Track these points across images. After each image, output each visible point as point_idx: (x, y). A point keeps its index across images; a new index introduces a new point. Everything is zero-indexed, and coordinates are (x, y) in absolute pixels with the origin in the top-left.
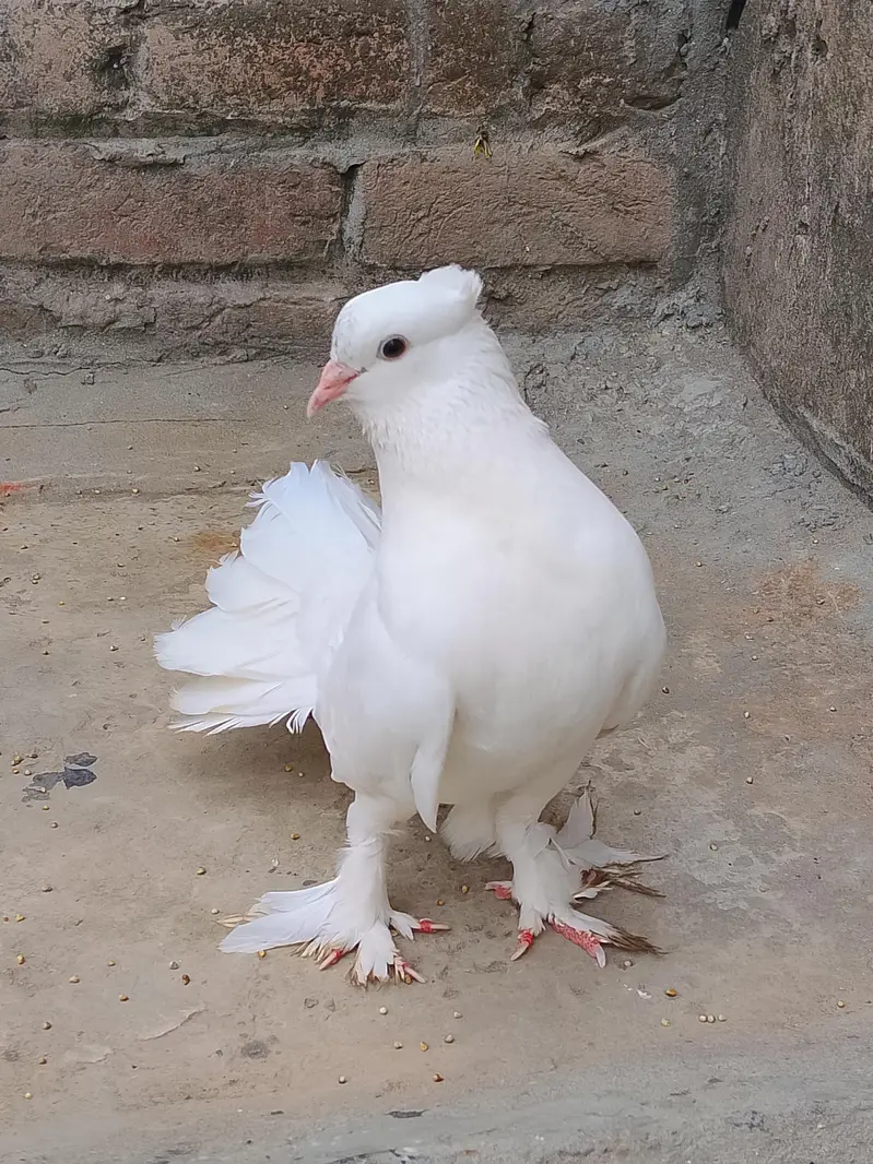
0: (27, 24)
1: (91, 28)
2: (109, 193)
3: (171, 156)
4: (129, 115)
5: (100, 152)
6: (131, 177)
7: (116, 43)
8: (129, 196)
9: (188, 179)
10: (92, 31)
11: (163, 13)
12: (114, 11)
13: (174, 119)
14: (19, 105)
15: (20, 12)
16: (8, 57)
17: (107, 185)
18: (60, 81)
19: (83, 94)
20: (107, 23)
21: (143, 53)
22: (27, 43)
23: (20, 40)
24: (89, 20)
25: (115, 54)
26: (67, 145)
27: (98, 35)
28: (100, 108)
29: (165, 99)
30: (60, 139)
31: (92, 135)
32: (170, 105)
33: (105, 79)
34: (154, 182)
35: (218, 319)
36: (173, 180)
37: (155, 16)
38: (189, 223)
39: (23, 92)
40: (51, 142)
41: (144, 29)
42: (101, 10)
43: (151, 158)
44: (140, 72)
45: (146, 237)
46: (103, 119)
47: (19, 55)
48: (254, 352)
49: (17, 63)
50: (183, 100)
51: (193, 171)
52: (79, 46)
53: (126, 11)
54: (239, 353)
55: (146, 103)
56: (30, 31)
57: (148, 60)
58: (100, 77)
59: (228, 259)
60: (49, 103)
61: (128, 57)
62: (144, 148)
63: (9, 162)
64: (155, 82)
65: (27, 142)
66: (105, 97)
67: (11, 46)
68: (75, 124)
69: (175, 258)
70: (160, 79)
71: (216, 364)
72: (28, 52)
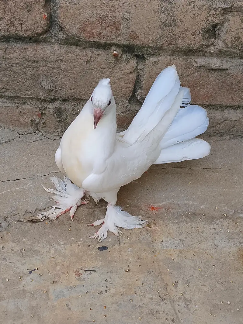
0: (182, 12)
1: (208, 15)
2: (195, 79)
3: (225, 66)
4: (212, 49)
5: (196, 63)
6: (206, 73)
7: (216, 22)
8: (203, 80)
9: (228, 75)
10: (208, 17)
11: (239, 11)
12: (220, 9)
13: (230, 52)
14: (171, 44)
15: (181, 7)
16: (171, 25)
17: (195, 75)
18: (189, 35)
19: (197, 41)
20: (216, 14)
21: (226, 26)
22: (181, 20)
23: (177, 19)
24: (208, 12)
25: (215, 26)
26: (184, 59)
27: (210, 19)
28: (202, 47)
29: (230, 45)
30: (181, 57)
31: (194, 55)
32: (231, 48)
33: (207, 35)
34: (215, 75)
35: (223, 124)
36: (222, 75)
37: (235, 12)
38: (223, 91)
39: (173, 39)
40: (177, 58)
41: (229, 16)
42: (215, 9)
43: (217, 68)
44: (222, 33)
45: (205, 95)
46: (201, 51)
47: (175, 24)
48: (233, 136)
49: (174, 28)
50: (237, 46)
51: (231, 72)
52: (202, 22)
53: (225, 9)
54: (228, 137)
55: (220, 45)
56: (182, 15)
57: (227, 30)
58: (205, 34)
59: (234, 104)
60: (182, 44)
61: (220, 27)
62: (215, 62)
63: (159, 65)
64: (228, 38)
65: (168, 57)
66: (205, 43)
67: (174, 21)
68: (190, 52)
69: (213, 103)
70: (230, 37)
71: (218, 141)
72: (180, 24)
